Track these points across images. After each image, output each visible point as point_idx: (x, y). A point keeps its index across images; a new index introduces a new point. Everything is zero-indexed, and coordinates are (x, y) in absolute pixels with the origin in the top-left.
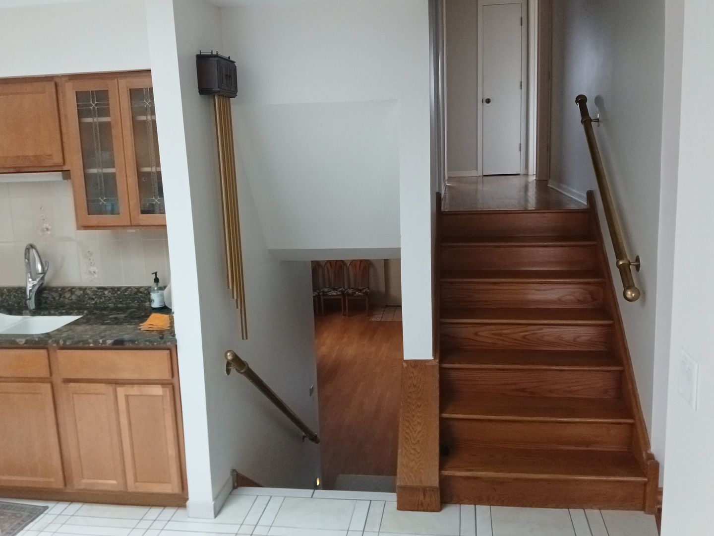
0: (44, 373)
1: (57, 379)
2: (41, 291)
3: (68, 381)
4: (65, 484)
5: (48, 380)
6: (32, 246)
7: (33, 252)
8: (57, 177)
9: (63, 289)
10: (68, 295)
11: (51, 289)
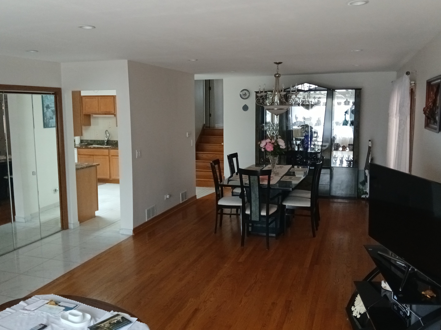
0: (108, 154)
1: (110, 156)
2: (108, 141)
3: (112, 156)
4: (110, 178)
5: (108, 156)
6: (107, 131)
7: (107, 132)
8: (113, 116)
9: (113, 141)
10: (113, 142)
11: (110, 141)
